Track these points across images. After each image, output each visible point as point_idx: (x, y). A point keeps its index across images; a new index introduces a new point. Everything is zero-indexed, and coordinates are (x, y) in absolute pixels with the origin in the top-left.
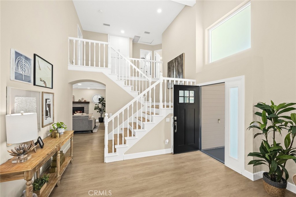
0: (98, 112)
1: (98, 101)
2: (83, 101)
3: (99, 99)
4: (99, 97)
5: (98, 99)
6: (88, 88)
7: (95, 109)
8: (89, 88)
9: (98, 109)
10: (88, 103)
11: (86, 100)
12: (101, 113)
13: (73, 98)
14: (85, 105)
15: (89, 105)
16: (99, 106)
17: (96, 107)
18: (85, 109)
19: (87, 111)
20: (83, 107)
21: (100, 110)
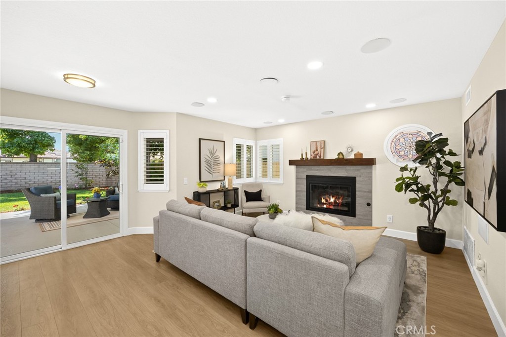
0: (413, 201)
2: (352, 157)
5: (414, 147)
7: (399, 188)
9: (414, 187)
10: (371, 162)
11: (361, 152)
12: (429, 210)
13: (322, 150)
14: (358, 170)
15: (373, 171)
16: (418, 177)
17: (402, 178)
18: (357, 185)
19: (365, 192)
20: (354, 176)
21: (425, 194)
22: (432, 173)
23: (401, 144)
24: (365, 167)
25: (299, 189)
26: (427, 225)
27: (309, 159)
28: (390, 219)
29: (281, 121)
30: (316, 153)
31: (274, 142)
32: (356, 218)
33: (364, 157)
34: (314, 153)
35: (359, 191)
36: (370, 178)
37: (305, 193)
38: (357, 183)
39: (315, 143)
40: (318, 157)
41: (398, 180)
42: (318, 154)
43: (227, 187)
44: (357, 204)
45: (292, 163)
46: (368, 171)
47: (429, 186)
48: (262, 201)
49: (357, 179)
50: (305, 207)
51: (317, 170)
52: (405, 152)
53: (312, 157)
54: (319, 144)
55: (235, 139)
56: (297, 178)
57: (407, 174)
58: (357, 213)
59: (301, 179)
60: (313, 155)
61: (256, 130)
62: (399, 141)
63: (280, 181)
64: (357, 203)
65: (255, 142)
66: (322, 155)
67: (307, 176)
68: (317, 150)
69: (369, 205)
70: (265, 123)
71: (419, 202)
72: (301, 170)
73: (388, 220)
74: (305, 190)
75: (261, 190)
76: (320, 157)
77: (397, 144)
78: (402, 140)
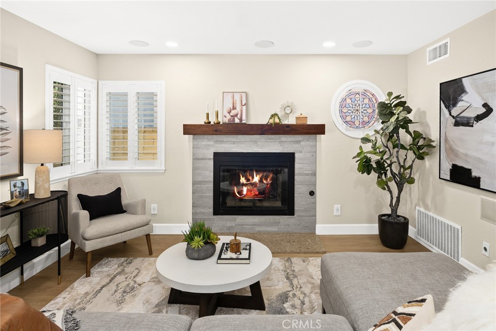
2: (292, 121)
11: (306, 114)
13: (244, 108)
14: (298, 142)
15: (317, 144)
18: (297, 166)
19: (307, 174)
20: (291, 151)
22: (386, 145)
23: (347, 106)
24: (307, 136)
25: (200, 179)
26: (389, 212)
27: (221, 123)
28: (337, 210)
29: (172, 45)
30: (233, 112)
31: (146, 86)
32: (295, 215)
33: (309, 123)
34: (229, 113)
35: (300, 174)
36: (314, 153)
37: (212, 185)
38: (296, 163)
39: (231, 95)
40: (237, 121)
42: (236, 115)
43: (31, 191)
44: (295, 195)
45: (188, 130)
46: (311, 144)
48: (125, 212)
49: (296, 156)
50: (211, 210)
51: (234, 143)
52: (352, 117)
53: (226, 120)
54: (237, 97)
55: (49, 67)
56: (195, 159)
58: (296, 208)
59: (203, 159)
60: (229, 117)
61: (97, 56)
62: (345, 102)
63: (159, 165)
64: (295, 192)
65: (96, 81)
66: (244, 118)
67: (214, 153)
68: (234, 108)
69: (312, 193)
70: (131, 42)
72: (203, 143)
73: (335, 213)
74: (212, 180)
75: (119, 190)
76: (241, 119)
77: (344, 106)
78: (348, 101)
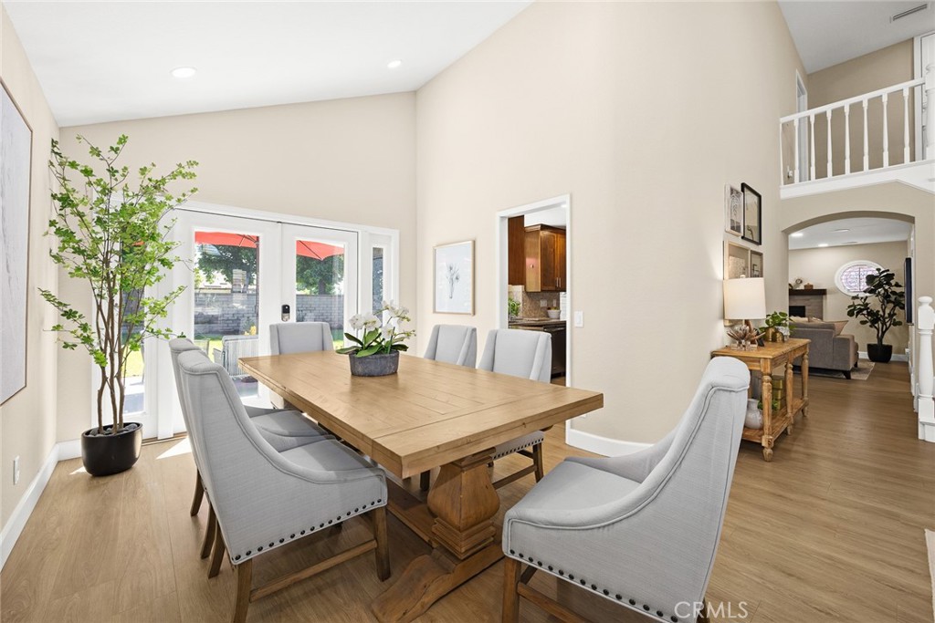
0: (863, 323)
1: (864, 286)
2: (802, 287)
3: (870, 279)
4: (870, 273)
5: (865, 280)
6: (821, 245)
7: (851, 314)
8: (826, 245)
9: (865, 312)
10: (822, 292)
12: (878, 330)
14: (807, 300)
15: (824, 301)
16: (867, 304)
17: (853, 305)
21: (875, 318)
22: (881, 301)
24: (815, 297)
26: (876, 342)
33: (814, 288)
41: (849, 307)
46: (818, 301)
47: (878, 311)
49: (807, 308)
57: (857, 302)
71: (869, 324)
